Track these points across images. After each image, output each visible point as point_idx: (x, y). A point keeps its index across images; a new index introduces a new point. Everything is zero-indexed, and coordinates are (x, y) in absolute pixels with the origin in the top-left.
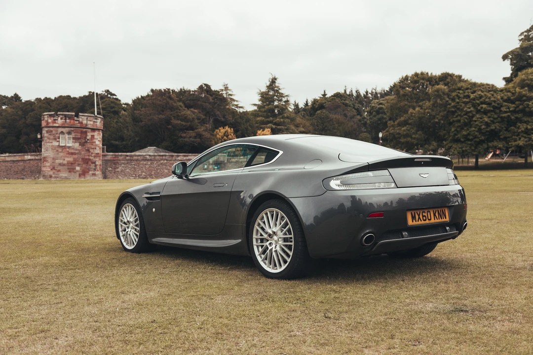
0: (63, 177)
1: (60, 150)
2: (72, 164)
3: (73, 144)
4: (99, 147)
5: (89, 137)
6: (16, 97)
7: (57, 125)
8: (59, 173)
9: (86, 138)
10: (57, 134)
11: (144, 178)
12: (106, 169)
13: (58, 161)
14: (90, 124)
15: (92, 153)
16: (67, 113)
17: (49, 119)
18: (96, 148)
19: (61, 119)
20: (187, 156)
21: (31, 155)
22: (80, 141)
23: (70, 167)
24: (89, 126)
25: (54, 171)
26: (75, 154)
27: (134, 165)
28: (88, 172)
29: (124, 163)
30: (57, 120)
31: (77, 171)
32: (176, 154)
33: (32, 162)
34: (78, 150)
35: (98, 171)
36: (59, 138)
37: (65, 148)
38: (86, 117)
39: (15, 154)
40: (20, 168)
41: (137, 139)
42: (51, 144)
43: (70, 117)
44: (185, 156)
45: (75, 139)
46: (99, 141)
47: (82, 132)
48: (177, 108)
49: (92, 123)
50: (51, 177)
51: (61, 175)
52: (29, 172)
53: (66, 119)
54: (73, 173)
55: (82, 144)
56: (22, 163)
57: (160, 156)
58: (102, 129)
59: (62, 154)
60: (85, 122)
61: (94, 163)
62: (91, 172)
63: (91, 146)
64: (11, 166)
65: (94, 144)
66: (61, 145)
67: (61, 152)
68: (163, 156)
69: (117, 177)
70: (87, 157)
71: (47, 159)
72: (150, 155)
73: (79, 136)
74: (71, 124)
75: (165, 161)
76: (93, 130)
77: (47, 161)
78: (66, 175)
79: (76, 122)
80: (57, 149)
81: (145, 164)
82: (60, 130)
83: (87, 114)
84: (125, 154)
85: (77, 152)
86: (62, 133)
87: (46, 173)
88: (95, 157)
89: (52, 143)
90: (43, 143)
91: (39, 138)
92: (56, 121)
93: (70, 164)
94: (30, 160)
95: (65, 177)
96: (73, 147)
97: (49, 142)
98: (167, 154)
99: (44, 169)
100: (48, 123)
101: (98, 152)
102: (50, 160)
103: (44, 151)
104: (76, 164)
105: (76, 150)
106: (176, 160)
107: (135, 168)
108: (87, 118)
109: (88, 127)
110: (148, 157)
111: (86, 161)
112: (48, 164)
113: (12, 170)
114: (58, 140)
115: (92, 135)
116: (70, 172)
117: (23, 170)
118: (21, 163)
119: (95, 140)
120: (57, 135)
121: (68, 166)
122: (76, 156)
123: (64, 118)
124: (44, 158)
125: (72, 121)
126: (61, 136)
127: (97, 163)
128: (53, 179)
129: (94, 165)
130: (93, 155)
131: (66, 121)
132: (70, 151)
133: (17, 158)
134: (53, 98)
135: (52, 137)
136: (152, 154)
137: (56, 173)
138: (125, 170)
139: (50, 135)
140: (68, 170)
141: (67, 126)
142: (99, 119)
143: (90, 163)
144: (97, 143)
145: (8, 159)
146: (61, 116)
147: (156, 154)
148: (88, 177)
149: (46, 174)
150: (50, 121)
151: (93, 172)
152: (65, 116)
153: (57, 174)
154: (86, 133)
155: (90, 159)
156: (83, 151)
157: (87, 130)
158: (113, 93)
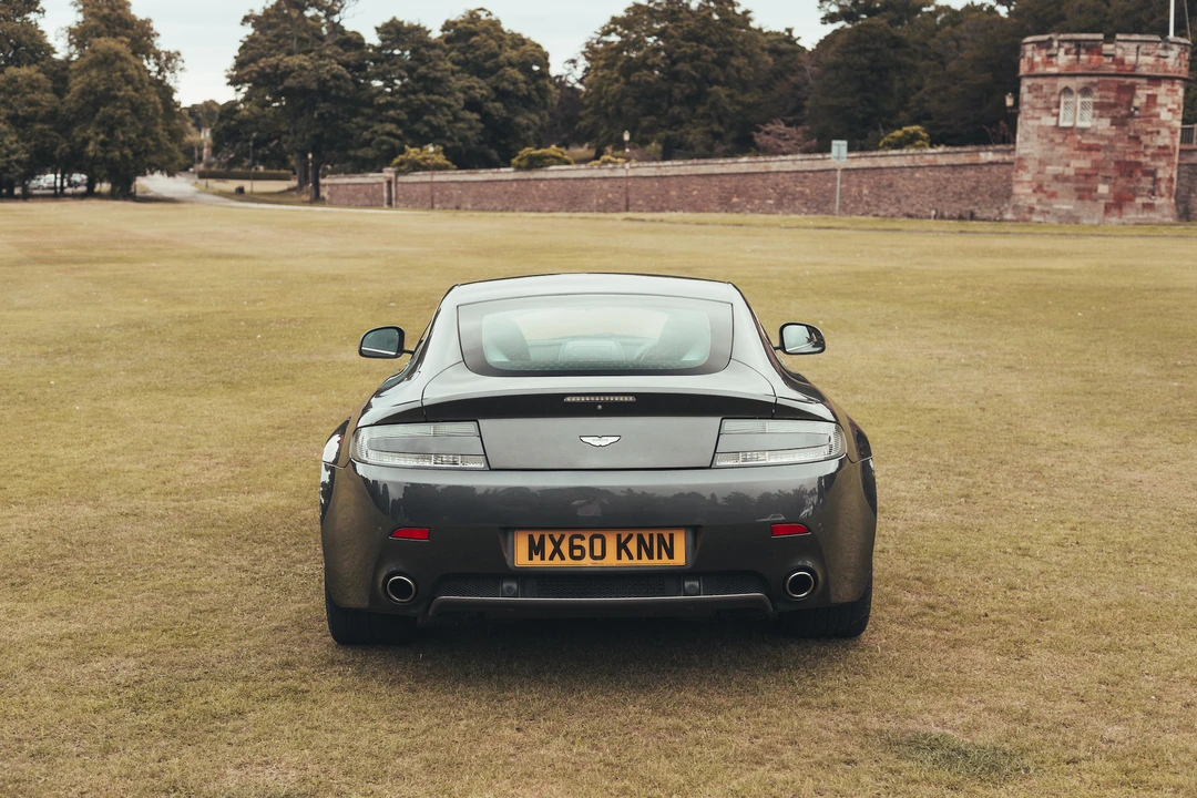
0: (1060, 213)
1: (1058, 139)
2: (1087, 176)
3: (1095, 122)
4: (1169, 127)
5: (1140, 99)
7: (1054, 70)
8: (1053, 200)
9: (1130, 103)
10: (1053, 94)
12: (1192, 190)
13: (1050, 169)
14: (1146, 62)
15: (1146, 147)
16: (1084, 36)
17: (1036, 54)
18: (1158, 133)
19: (1067, 53)
21: (995, 151)
22: (1114, 112)
23: (1081, 185)
24: (1144, 70)
25: (1040, 195)
26: (1097, 148)
28: (1132, 200)
30: (1056, 55)
31: (1102, 197)
33: (995, 169)
34: (1108, 138)
35: (1162, 196)
36: (1058, 107)
37: (1072, 134)
38: (1135, 45)
39: (958, 149)
40: (967, 185)
42: (1036, 123)
43: (1093, 48)
45: (1101, 107)
46: (1170, 110)
47: (1122, 89)
49: (1150, 60)
50: (1031, 210)
51: (1056, 206)
52: (987, 196)
53: (1078, 53)
54: (1088, 202)
55: (1119, 122)
56: (972, 173)
58: (1185, 74)
59: (1062, 150)
60: (1130, 58)
61: (1153, 173)
62: (1139, 201)
63: (1144, 125)
64: (948, 180)
65: (1155, 120)
66: (1063, 124)
67: (1060, 144)
70: (1133, 158)
71: (1025, 164)
73: (1111, 97)
74: (1092, 65)
76: (1155, 80)
77: (1024, 168)
78: (1070, 207)
79: (1106, 60)
80: (1051, 136)
82: (1062, 83)
83: (1137, 37)
85: (1102, 143)
86: (1067, 91)
87: (1020, 200)
88: (1154, 156)
89: (1039, 118)
90: (1019, 120)
91: (1010, 108)
92: (1054, 60)
93: (1081, 178)
94: (991, 163)
95: (1068, 211)
96: (1093, 131)
97: (1032, 118)
99: (1017, 189)
100: (1032, 65)
101: (1167, 141)
102: (1032, 166)
103: (1021, 142)
104: (1099, 178)
105: (1102, 137)
108: (1138, 48)
109: (1138, 72)
111: (1128, 169)
112: (1026, 177)
113: (949, 188)
114: (1055, 111)
115: (1149, 96)
116: (1081, 198)
117: (974, 189)
118: (970, 173)
119: (1158, 110)
120: (1054, 99)
121: (1077, 181)
122: (1099, 156)
123: (1074, 51)
124: (1020, 159)
125: (1095, 57)
126: (1063, 100)
127: (1160, 174)
128: (1035, 218)
129: (1151, 179)
130: (1149, 152)
131: (1078, 59)
132: (1084, 141)
133: (963, 159)
135: (1040, 103)
137: (1045, 200)
139: (1036, 97)
140: (1077, 194)
141: (1080, 71)
142: (1175, 47)
143: (1139, 174)
144: (1165, 115)
145: (942, 160)
146: (1067, 45)
148: (1131, 215)
149: (1021, 203)
150: (1038, 59)
151: (1145, 200)
152: (1078, 43)
153: (1046, 205)
154: (1132, 89)
155: (1139, 164)
156: (1120, 140)
157: (1137, 80)
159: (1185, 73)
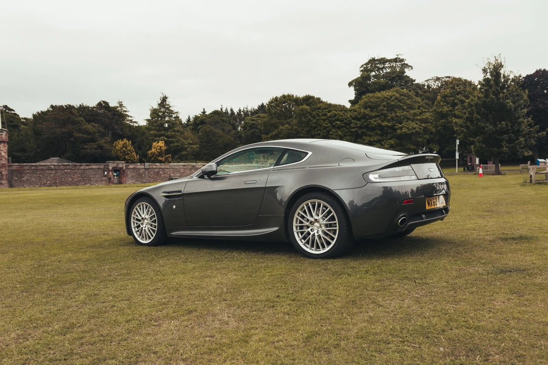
4: (5, 158)
11: (50, 186)
12: (12, 178)
18: (2, 159)
20: (90, 165)
27: (39, 174)
29: (29, 173)
32: (79, 164)
35: (4, 180)
41: (39, 150)
44: (87, 165)
46: (5, 152)
48: (79, 122)
57: (64, 165)
58: (7, 141)
61: (1, 173)
65: (0, 155)
68: (66, 165)
69: (23, 186)
72: (54, 165)
75: (69, 171)
81: (50, 173)
84: (30, 164)
88: (1, 167)
98: (71, 164)
101: (4, 162)
106: (79, 169)
107: (40, 177)
110: (52, 167)
119: (1, 152)
127: (3, 173)
129: (0, 175)
136: (56, 164)
138: (31, 179)
142: (5, 132)
144: (3, 154)
147: (60, 164)
158: (11, 108)
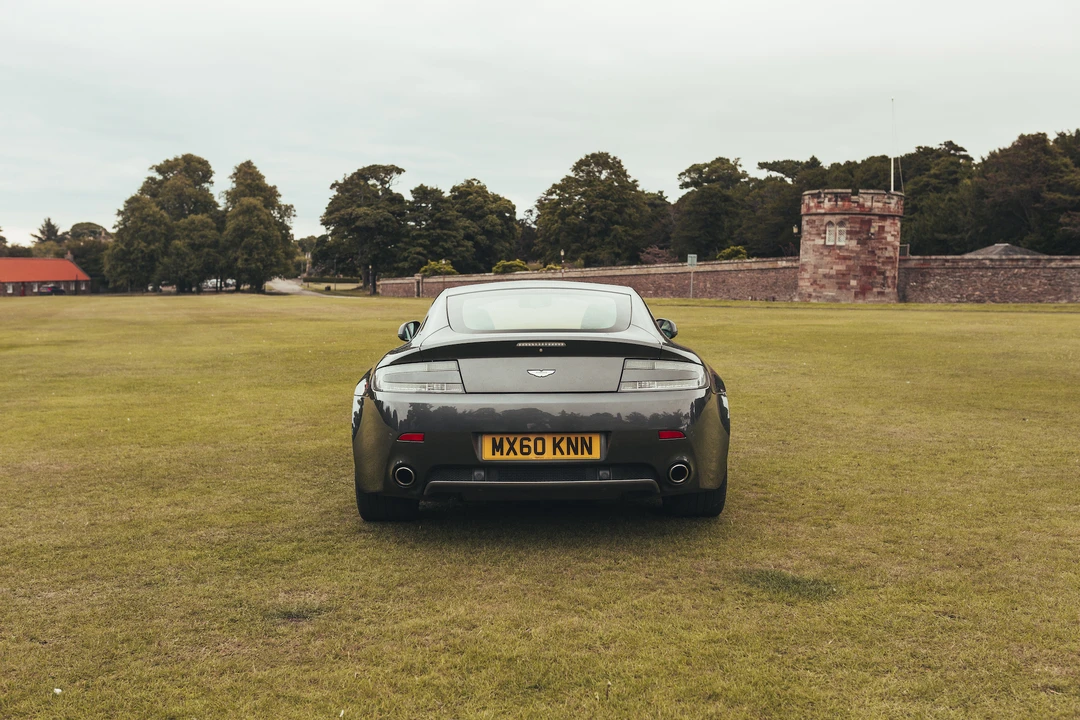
0: (828, 297)
1: (826, 253)
2: (843, 275)
3: (847, 242)
4: (892, 246)
5: (874, 228)
6: (814, 162)
7: (822, 211)
8: (823, 290)
9: (869, 231)
10: (822, 225)
11: (978, 301)
12: (907, 284)
13: (821, 271)
14: (878, 206)
15: (879, 257)
16: (840, 190)
17: (811, 202)
18: (886, 249)
19: (830, 200)
20: (1071, 260)
21: (787, 261)
22: (859, 236)
23: (840, 281)
24: (876, 211)
25: (815, 286)
26: (849, 258)
27: (960, 277)
28: (871, 289)
29: (939, 274)
30: (823, 202)
31: (853, 287)
32: (1046, 257)
33: (787, 271)
34: (855, 252)
35: (889, 287)
36: (825, 233)
37: (834, 250)
38: (870, 196)
39: (765, 259)
40: (771, 281)
41: (982, 229)
42: (812, 243)
43: (845, 198)
44: (1065, 260)
45: (851, 234)
46: (892, 235)
47: (863, 222)
48: (1057, 169)
49: (880, 205)
50: (810, 296)
51: (825, 293)
52: (783, 288)
53: (836, 201)
54: (844, 291)
55: (862, 242)
56: (773, 274)
57: (1012, 260)
59: (828, 259)
60: (868, 204)
61: (883, 273)
62: (875, 290)
63: (877, 244)
64: (758, 278)
65: (884, 241)
66: (828, 243)
67: (826, 256)
68: (1018, 260)
69: (927, 300)
70: (871, 264)
71: (806, 268)
72: (991, 260)
73: (857, 227)
74: (845, 208)
75: (1023, 271)
76: (883, 217)
77: (805, 270)
78: (833, 294)
79: (853, 205)
80: (821, 251)
81: (982, 276)
82: (827, 219)
83: (872, 191)
84: (944, 257)
85: (852, 255)
86: (830, 223)
87: (803, 290)
88: (884, 263)
89: (813, 240)
90: (801, 241)
91: (796, 234)
92: (822, 205)
93: (840, 276)
94: (785, 268)
95: (832, 296)
96: (846, 247)
97: (810, 240)
98: (1028, 257)
99: (801, 283)
100: (809, 208)
101: (892, 254)
102: (810, 269)
103: (803, 255)
104: (851, 276)
105: (852, 251)
106: (1045, 267)
107: (960, 283)
108: (872, 198)
109: (873, 212)
110: (988, 262)
111: (868, 271)
112: (806, 276)
113: (759, 283)
114: (823, 235)
115: (879, 227)
116: (840, 288)
117: (775, 284)
119: (885, 235)
120: (823, 228)
121: (838, 278)
122: (851, 263)
123: (834, 199)
124: (803, 265)
125: (847, 203)
126: (828, 229)
127: (888, 274)
128: (813, 300)
129: (882, 277)
130: (881, 260)
131: (837, 205)
132: (841, 254)
133: (768, 265)
134: (859, 162)
135: (814, 231)
136: (996, 257)
137: (818, 289)
138: (942, 286)
139: (812, 227)
140: (837, 286)
141: (838, 212)
142: (895, 197)
143: (875, 274)
144: (890, 238)
145: (755, 266)
146: (829, 196)
147: (1004, 257)
148: (871, 298)
149: (803, 292)
150: (812, 204)
151: (879, 290)
152: (836, 195)
153: (819, 292)
154: (869, 223)
155: (875, 268)
156: (863, 253)
157: (872, 217)
158: (959, 146)
159: (901, 213)
